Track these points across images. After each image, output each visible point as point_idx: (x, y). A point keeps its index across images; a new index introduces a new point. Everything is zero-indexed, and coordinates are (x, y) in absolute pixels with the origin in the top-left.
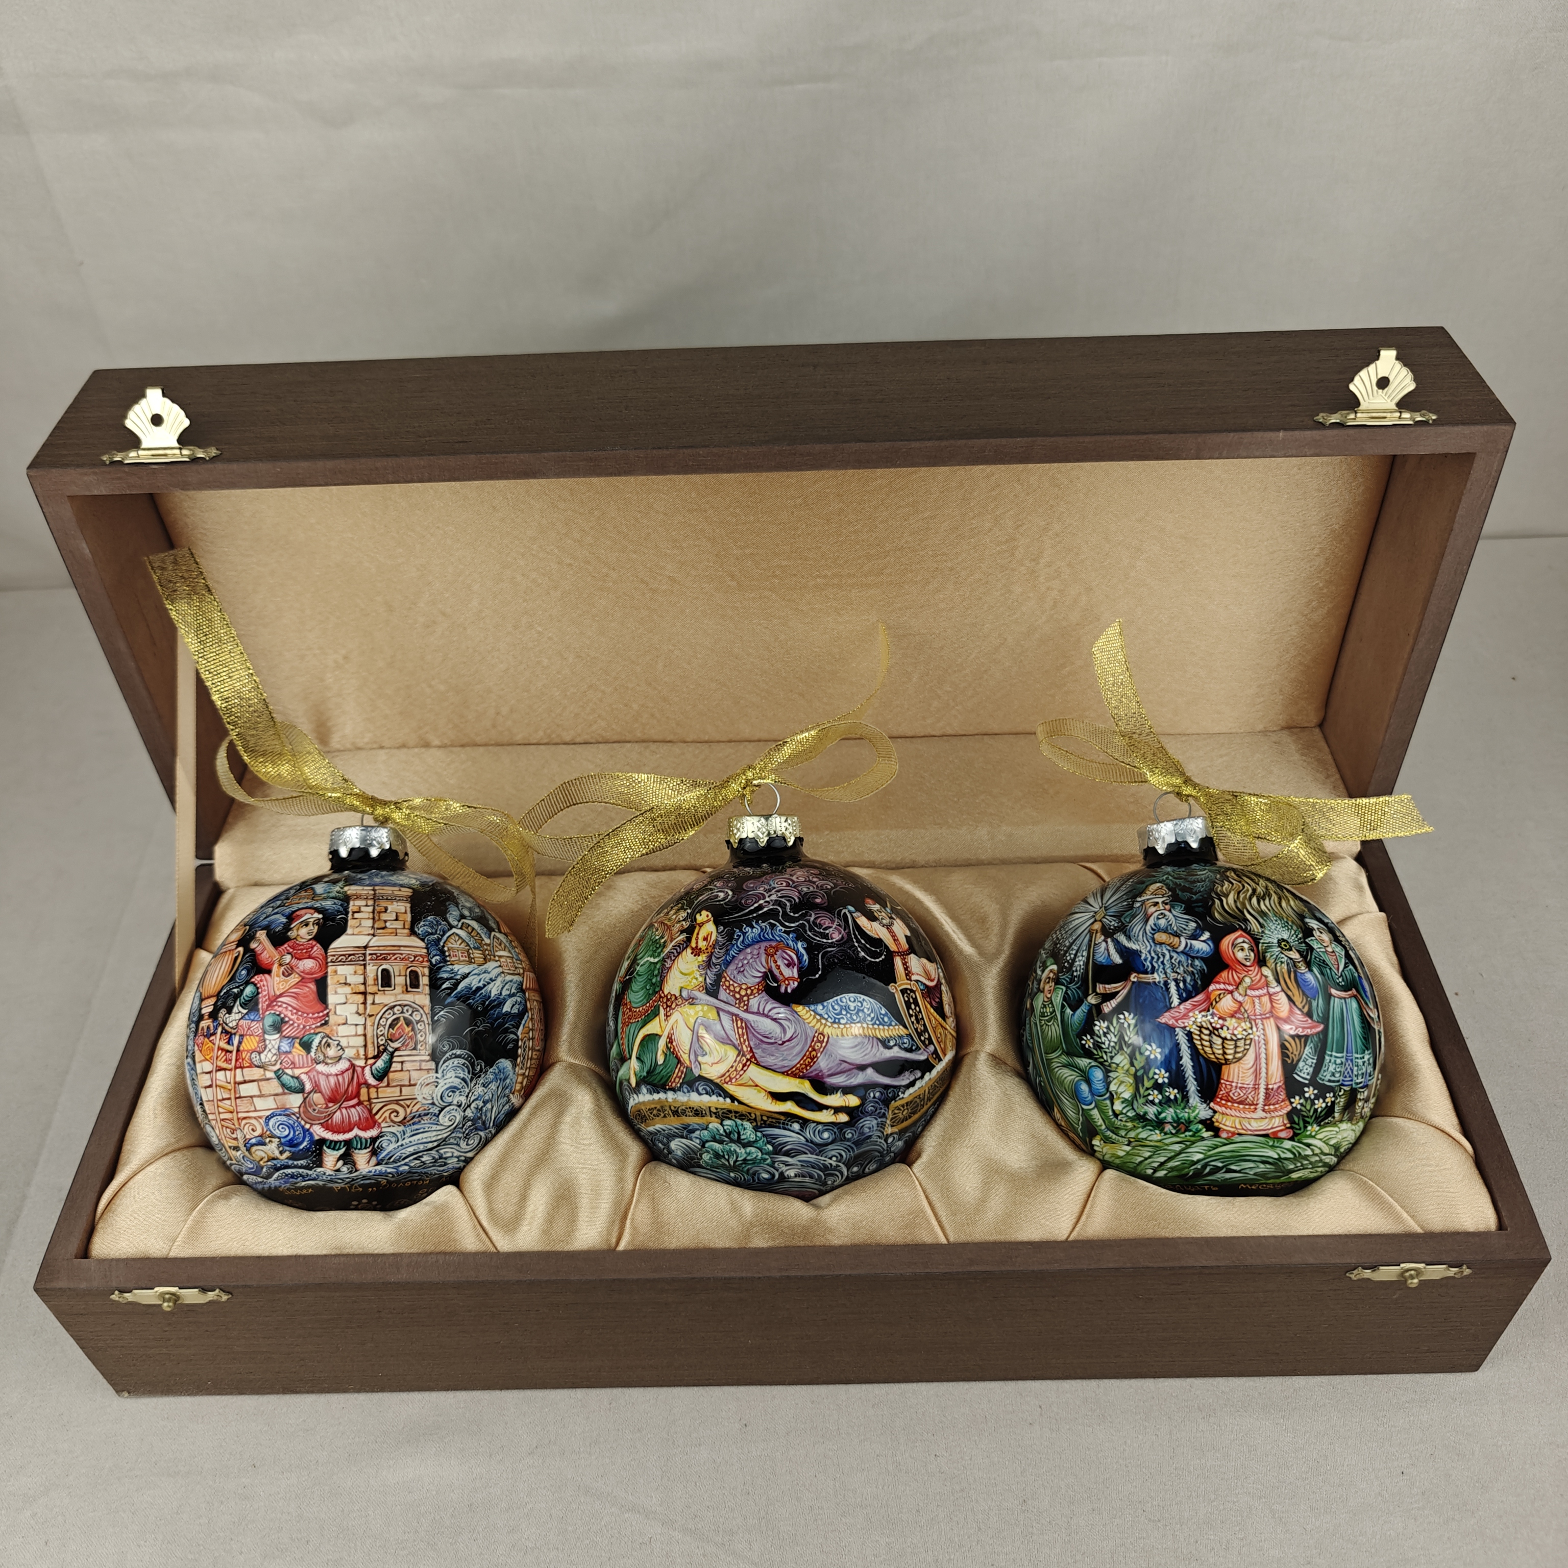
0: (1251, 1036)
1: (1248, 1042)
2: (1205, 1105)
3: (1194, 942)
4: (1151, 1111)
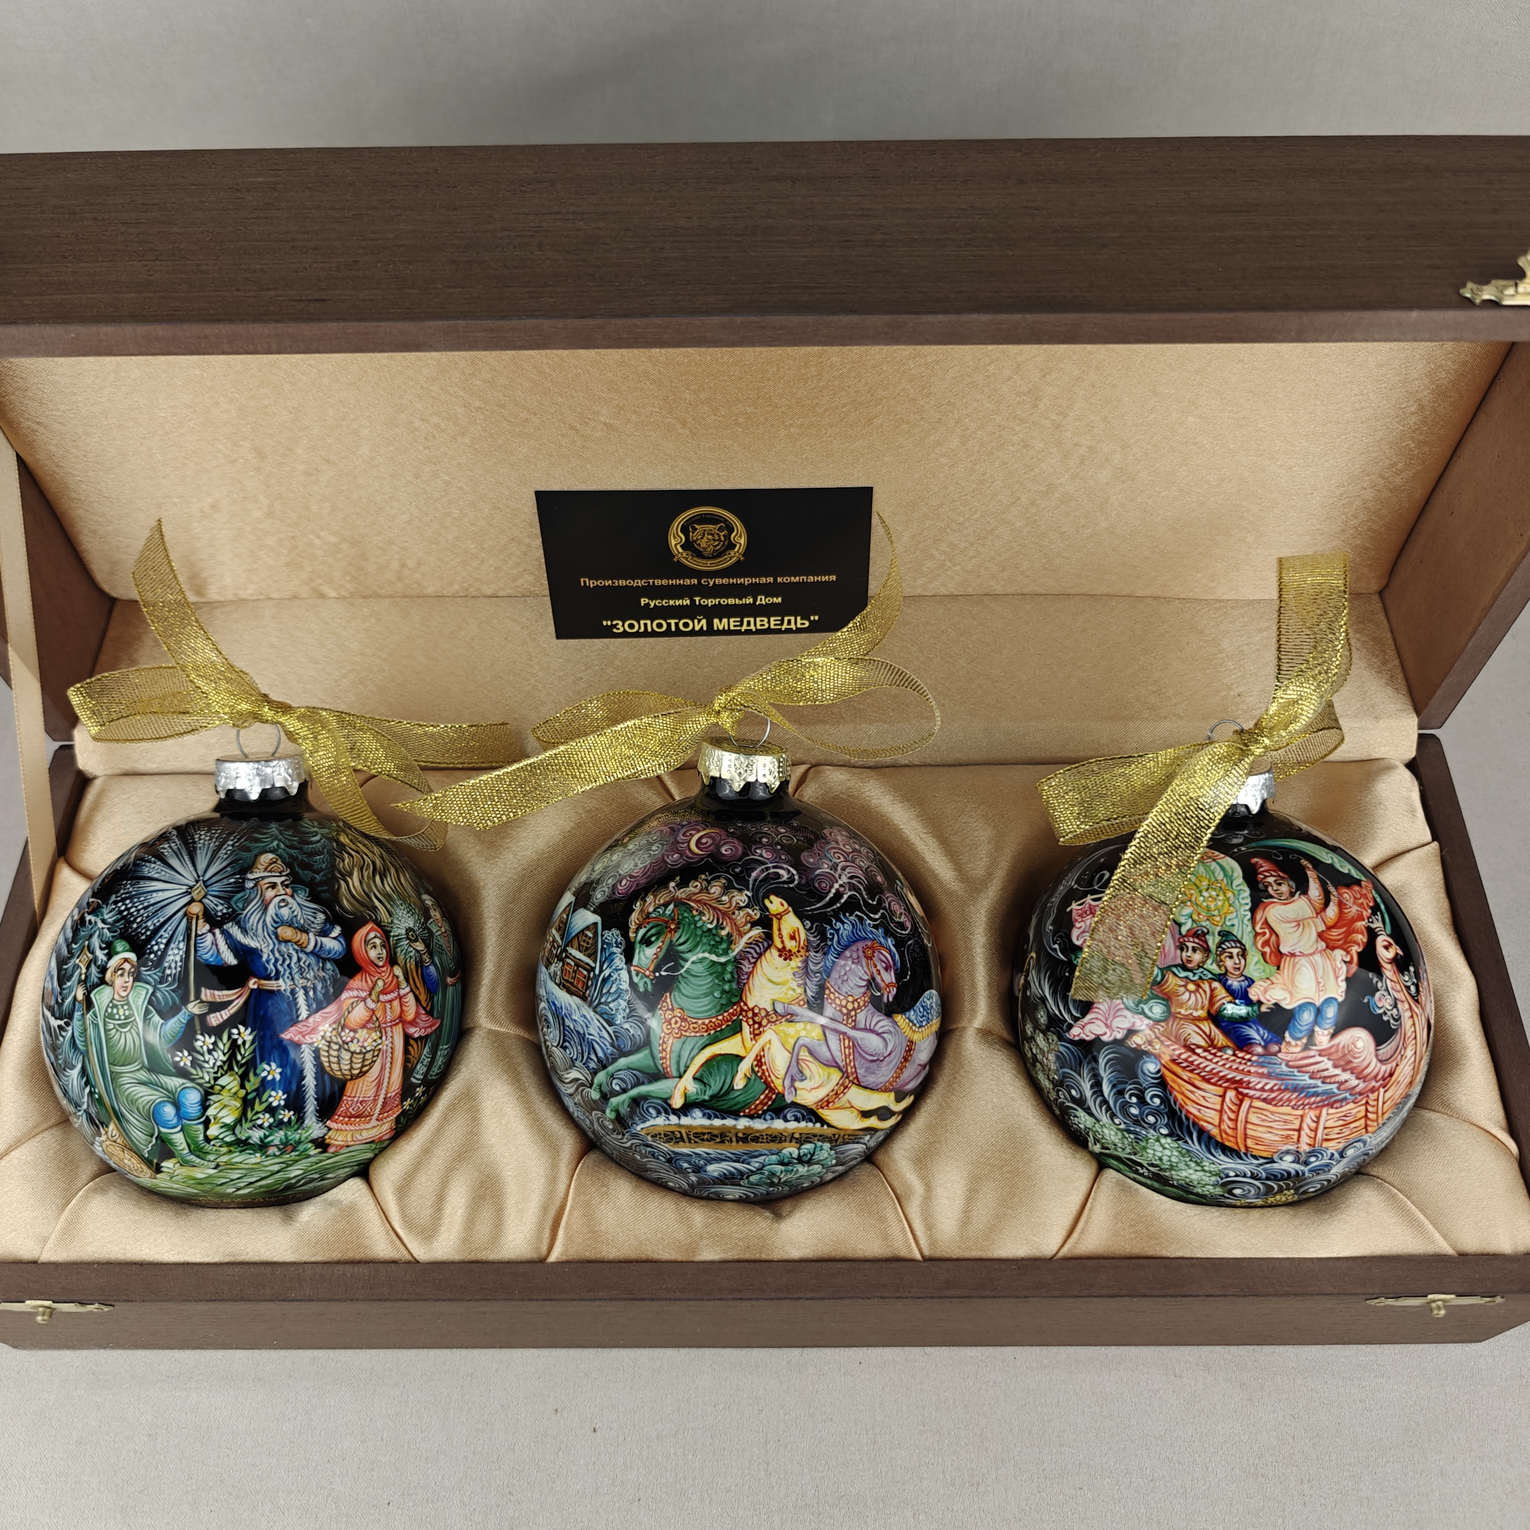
0: (380, 1047)
1: (376, 1053)
2: (321, 1124)
3: (325, 940)
4: (256, 1136)
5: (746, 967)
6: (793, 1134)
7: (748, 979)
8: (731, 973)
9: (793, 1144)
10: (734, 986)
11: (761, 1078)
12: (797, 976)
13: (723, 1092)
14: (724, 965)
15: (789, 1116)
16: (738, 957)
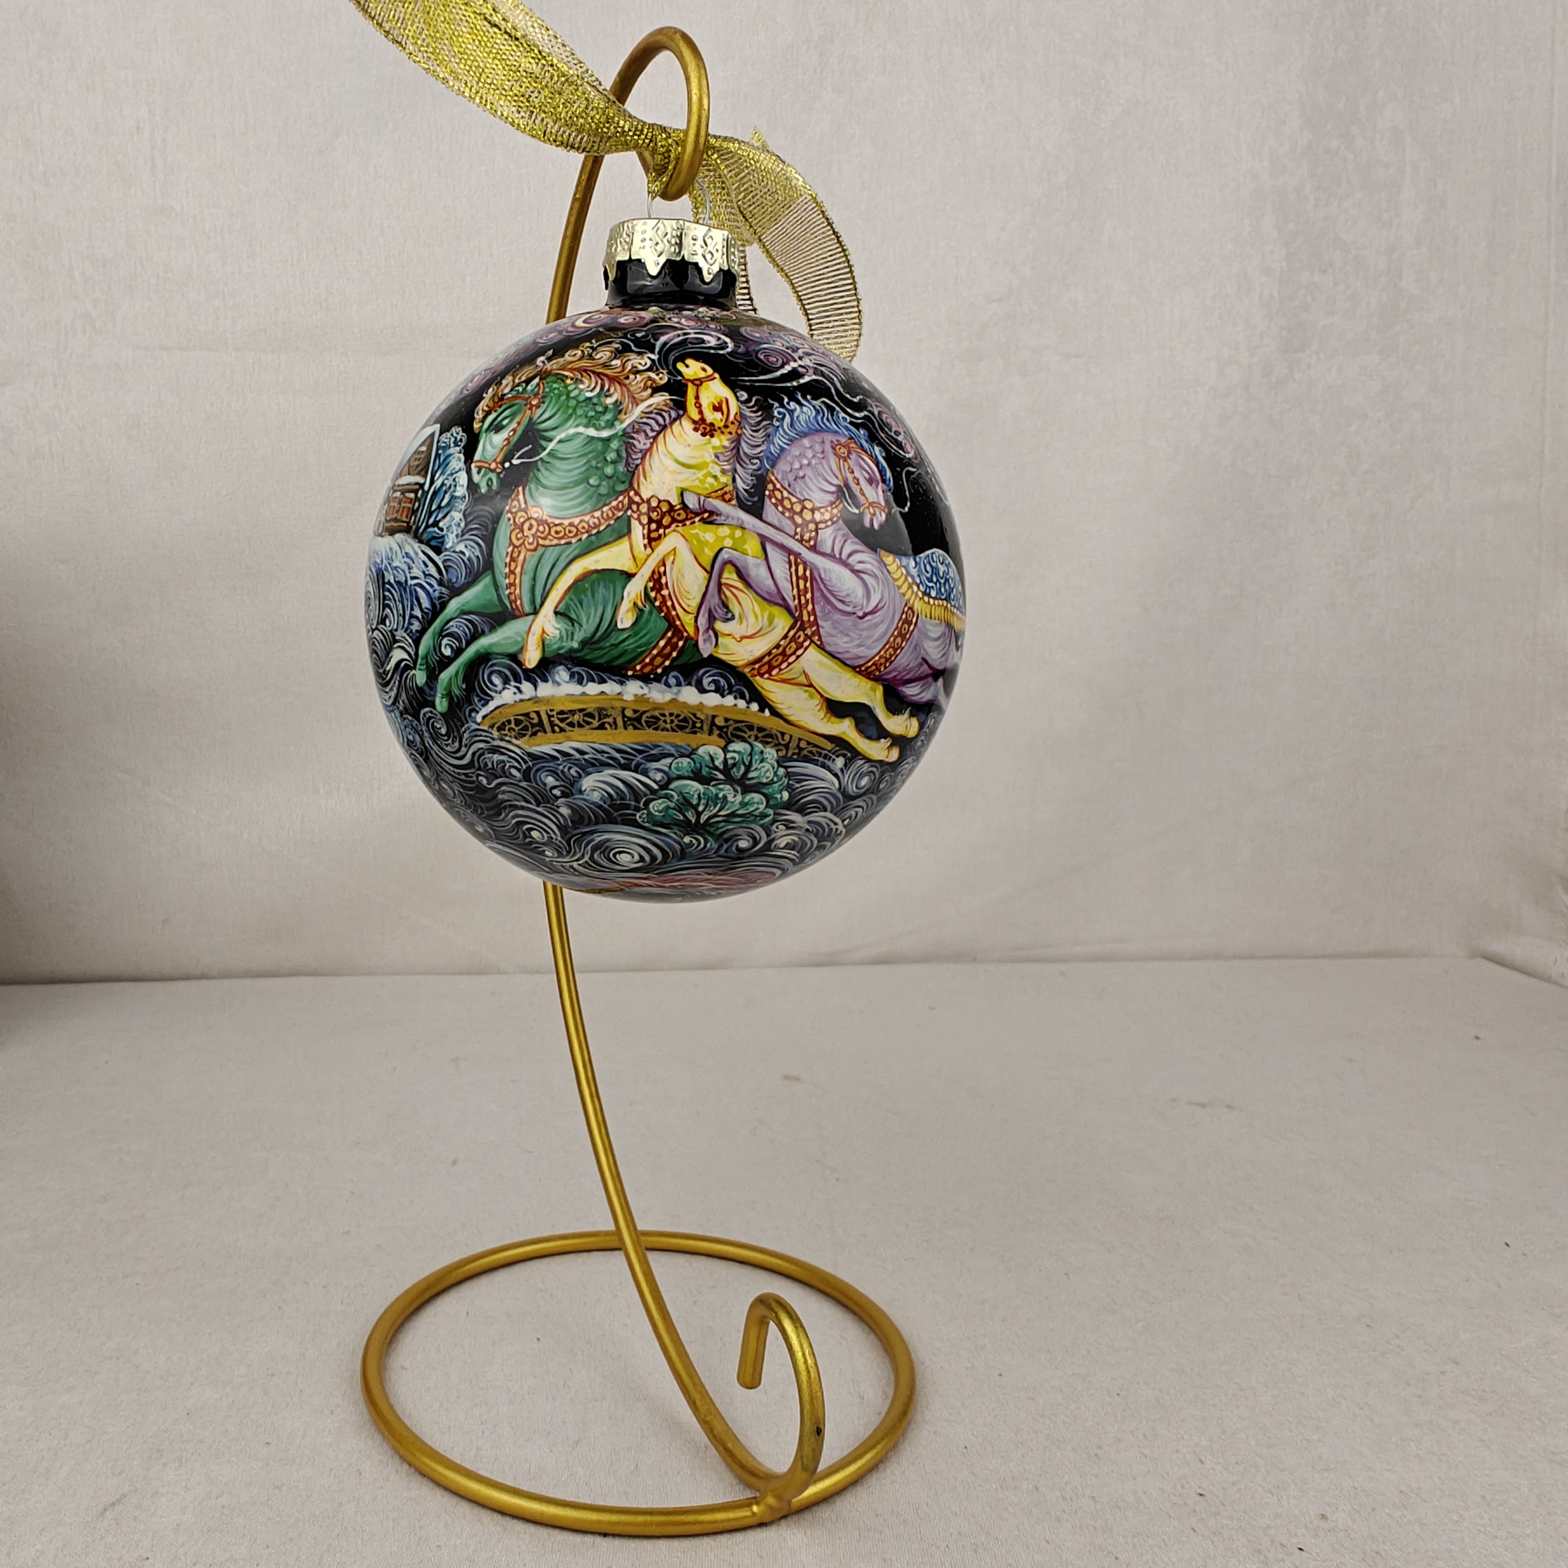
5: (641, 443)
6: (714, 717)
7: (643, 458)
8: (618, 452)
9: (715, 737)
10: (621, 468)
11: (660, 609)
12: (722, 458)
13: (599, 634)
14: (608, 440)
15: (706, 681)
16: (629, 430)
